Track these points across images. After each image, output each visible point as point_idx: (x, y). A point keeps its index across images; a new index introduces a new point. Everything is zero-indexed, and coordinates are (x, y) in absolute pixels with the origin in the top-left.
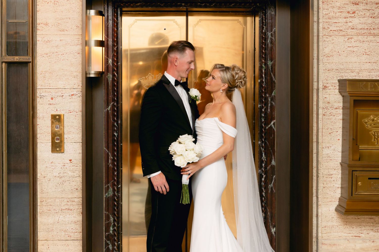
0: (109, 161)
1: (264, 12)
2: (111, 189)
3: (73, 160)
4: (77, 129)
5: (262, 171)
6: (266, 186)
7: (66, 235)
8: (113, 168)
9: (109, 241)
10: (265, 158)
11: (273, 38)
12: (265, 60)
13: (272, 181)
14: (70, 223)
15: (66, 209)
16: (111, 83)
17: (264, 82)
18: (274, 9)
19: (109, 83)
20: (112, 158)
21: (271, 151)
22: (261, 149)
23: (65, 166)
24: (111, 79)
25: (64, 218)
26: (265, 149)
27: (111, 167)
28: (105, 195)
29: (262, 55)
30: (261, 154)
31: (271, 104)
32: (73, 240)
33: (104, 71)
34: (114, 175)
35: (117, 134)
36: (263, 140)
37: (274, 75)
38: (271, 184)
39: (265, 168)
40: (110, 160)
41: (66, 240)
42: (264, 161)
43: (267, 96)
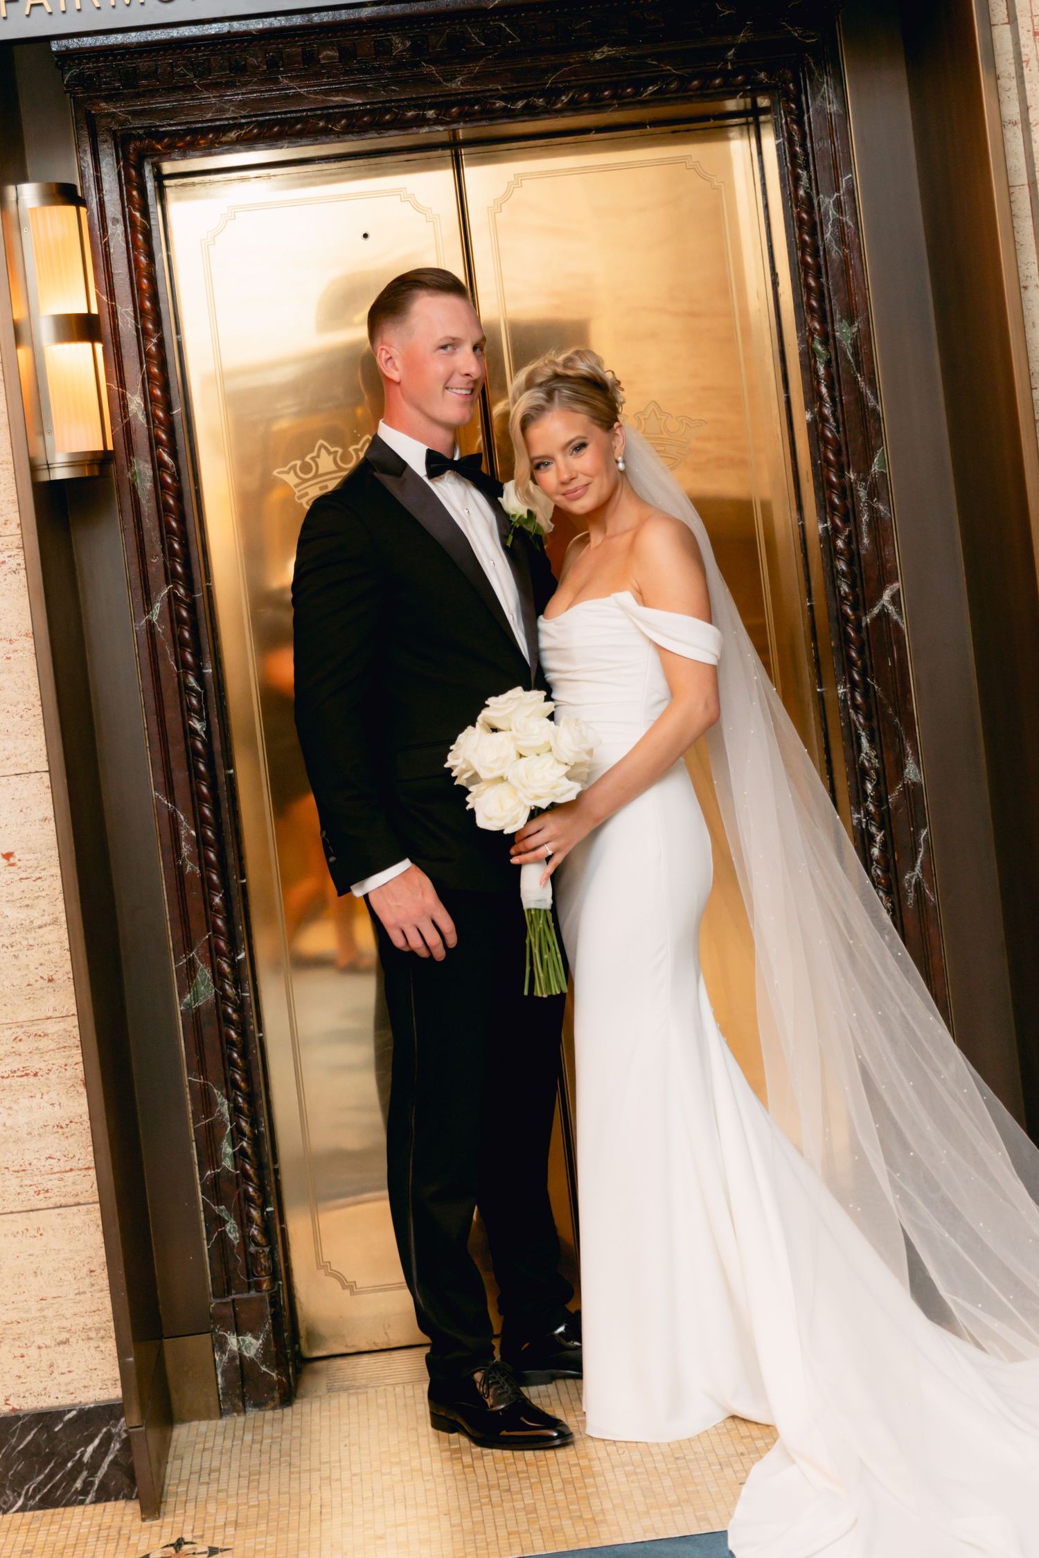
0: (180, 848)
1: (792, 108)
2: (204, 973)
3: (17, 855)
4: (22, 717)
5: (868, 813)
6: (893, 882)
7: (27, 1189)
8: (202, 878)
9: (223, 1207)
10: (873, 754)
11: (847, 219)
12: (823, 321)
13: (917, 853)
14: (36, 1132)
15: (15, 1072)
16: (148, 502)
17: (831, 420)
18: (835, 88)
19: (143, 501)
20: (193, 833)
21: (897, 720)
22: (850, 717)
24: (149, 485)
25: (10, 1112)
26: (868, 718)
27: (193, 872)
28: (181, 1001)
29: (808, 299)
30: (854, 739)
31: (873, 511)
32: (61, 1206)
33: (110, 447)
34: (212, 906)
35: (204, 723)
36: (856, 677)
37: (872, 383)
38: (913, 870)
39: (880, 799)
40: (183, 843)
41: (27, 1211)
42: (872, 768)
43: (850, 479)
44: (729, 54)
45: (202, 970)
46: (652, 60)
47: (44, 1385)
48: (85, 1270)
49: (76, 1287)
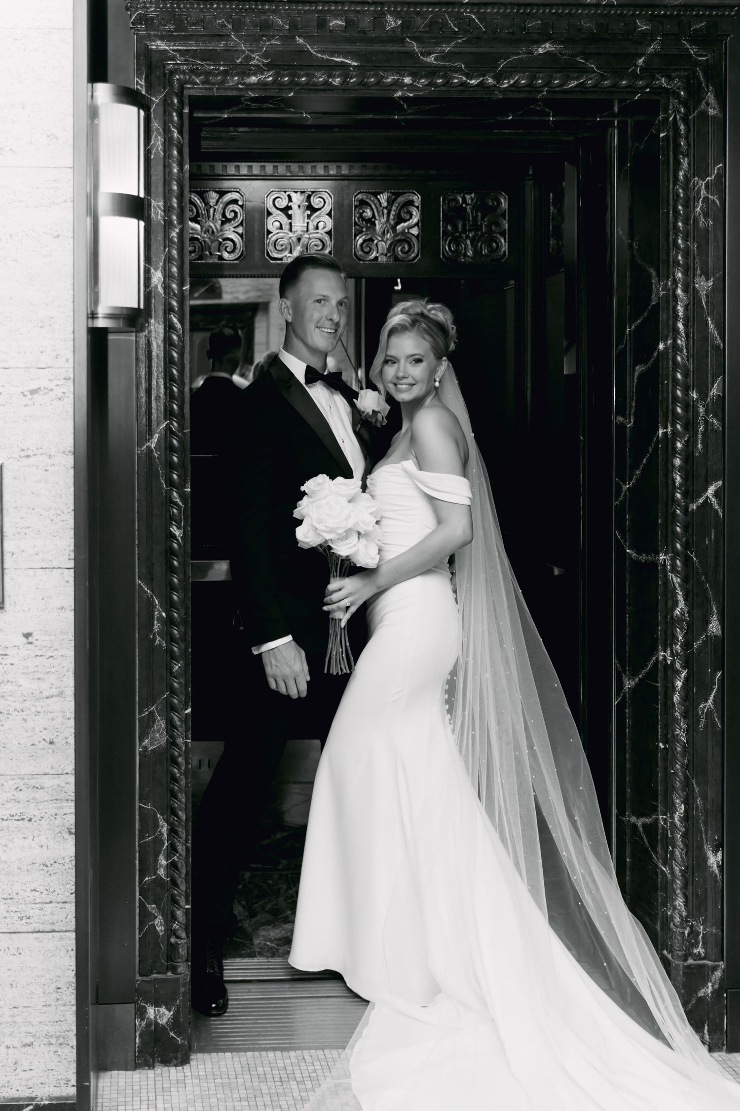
0: (153, 625)
1: (681, 110)
2: (161, 724)
3: (36, 635)
4: (52, 520)
6: (689, 708)
7: (12, 914)
8: (166, 650)
9: (154, 906)
10: (686, 610)
11: (715, 198)
12: (686, 273)
13: (713, 689)
14: (25, 868)
15: (13, 816)
16: (158, 353)
17: (685, 351)
18: (718, 97)
20: (164, 614)
21: (708, 586)
23: (5, 655)
24: (160, 340)
25: (5, 849)
26: (685, 580)
27: (160, 645)
28: (140, 744)
29: (677, 256)
30: (673, 596)
31: (706, 422)
32: (39, 932)
33: (141, 306)
34: (171, 673)
35: (182, 531)
36: (680, 550)
38: (706, 701)
39: (687, 645)
40: (155, 622)
41: (10, 933)
42: (684, 620)
43: (693, 397)
44: (640, 61)
45: (159, 721)
46: (581, 59)
47: (8, 1078)
48: (54, 986)
49: (44, 1000)
